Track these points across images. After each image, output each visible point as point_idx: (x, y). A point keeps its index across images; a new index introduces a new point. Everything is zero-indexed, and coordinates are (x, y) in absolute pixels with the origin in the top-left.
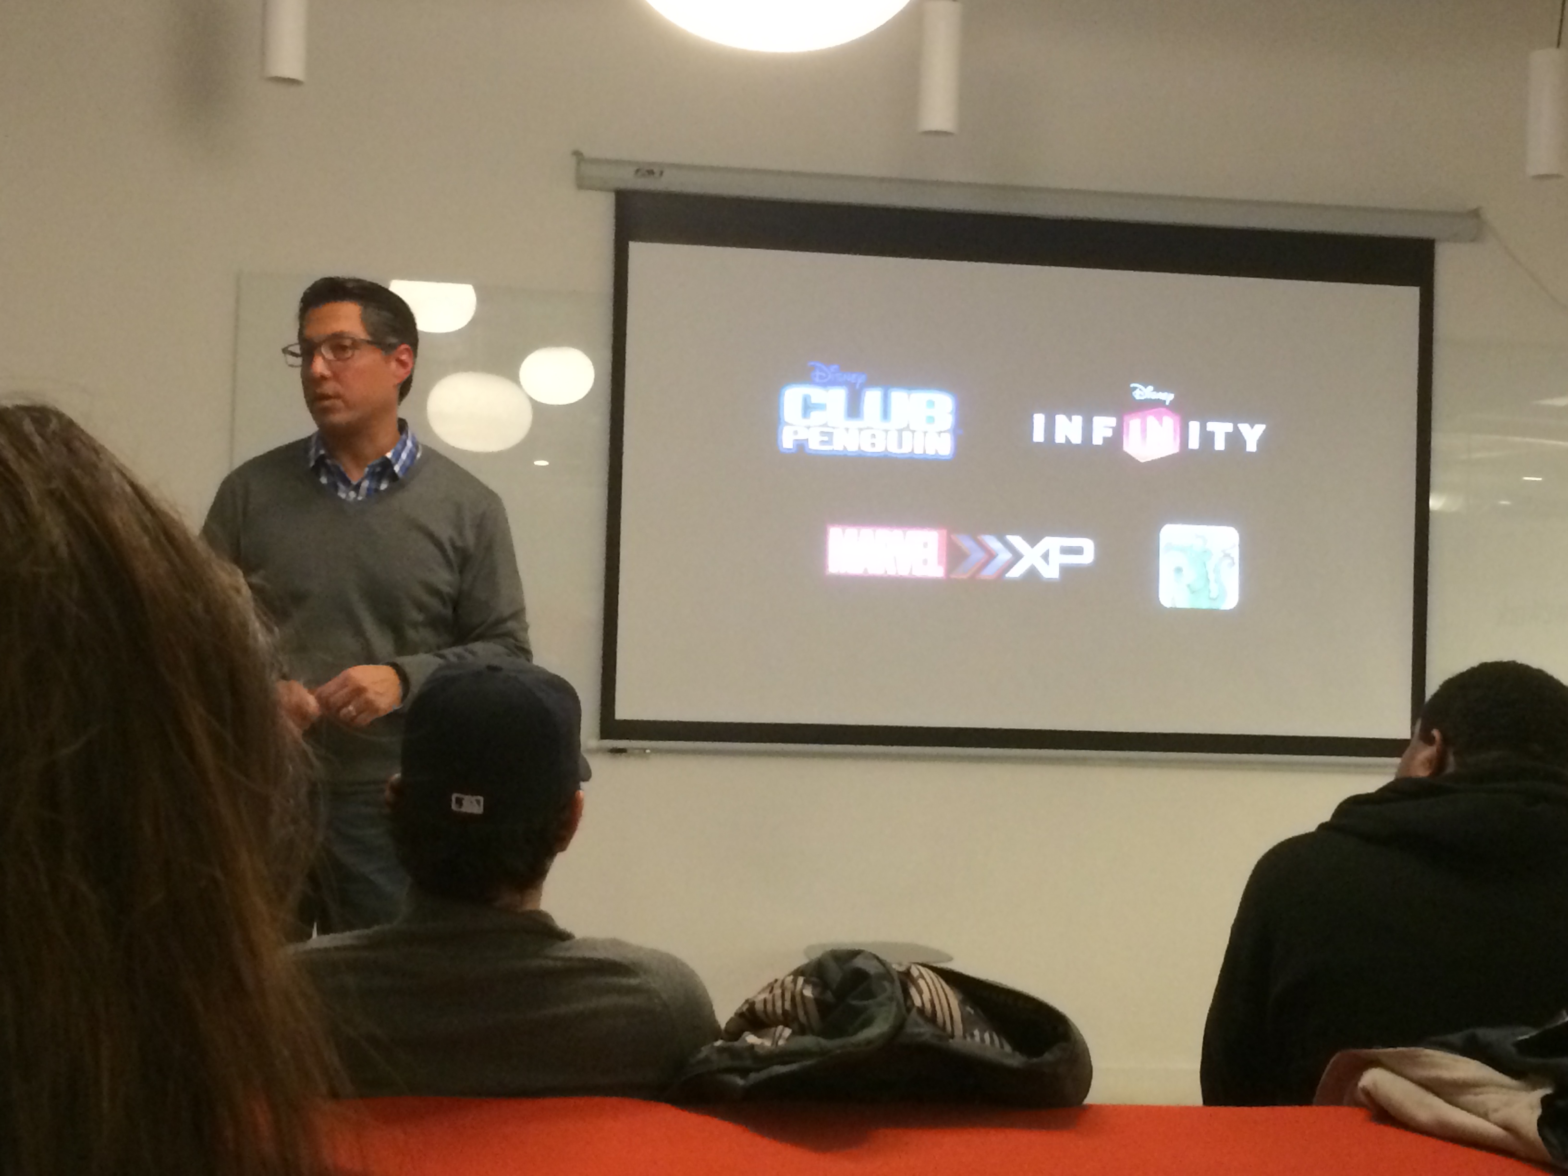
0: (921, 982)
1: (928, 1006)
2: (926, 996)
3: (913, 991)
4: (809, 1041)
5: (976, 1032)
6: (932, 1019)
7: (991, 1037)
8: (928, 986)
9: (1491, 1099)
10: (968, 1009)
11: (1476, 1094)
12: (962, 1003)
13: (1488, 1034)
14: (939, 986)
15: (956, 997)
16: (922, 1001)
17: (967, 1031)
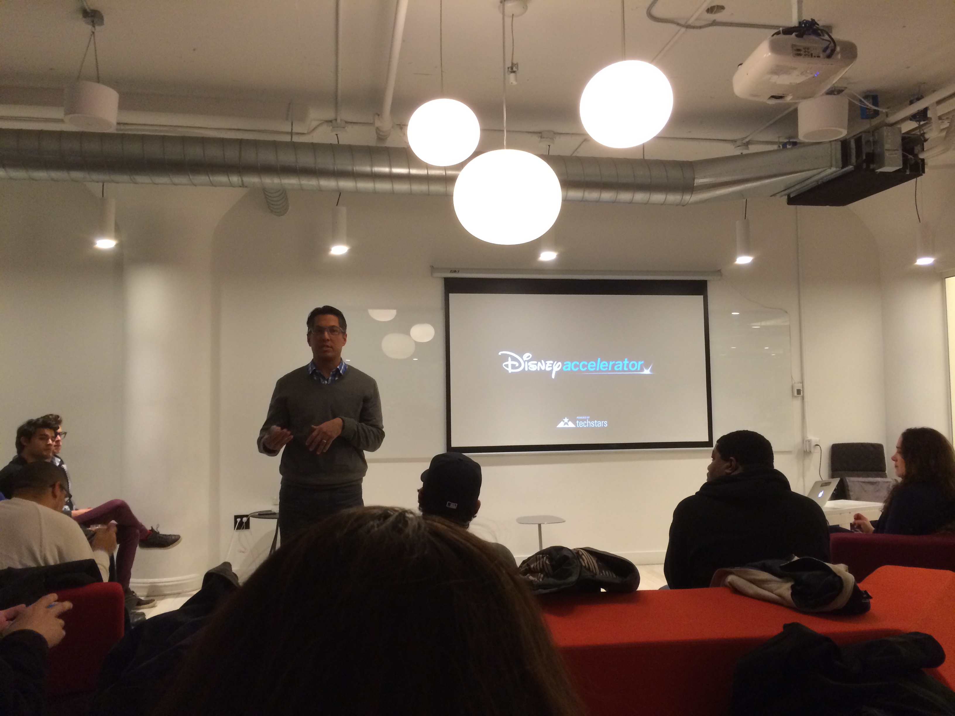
0: (583, 556)
1: (587, 565)
2: (586, 561)
3: (581, 560)
4: (551, 580)
5: (603, 571)
6: (589, 569)
7: (609, 573)
8: (585, 557)
9: (774, 585)
10: (599, 563)
11: (768, 584)
12: (597, 562)
14: (588, 556)
15: (595, 560)
16: (585, 564)
17: (601, 571)
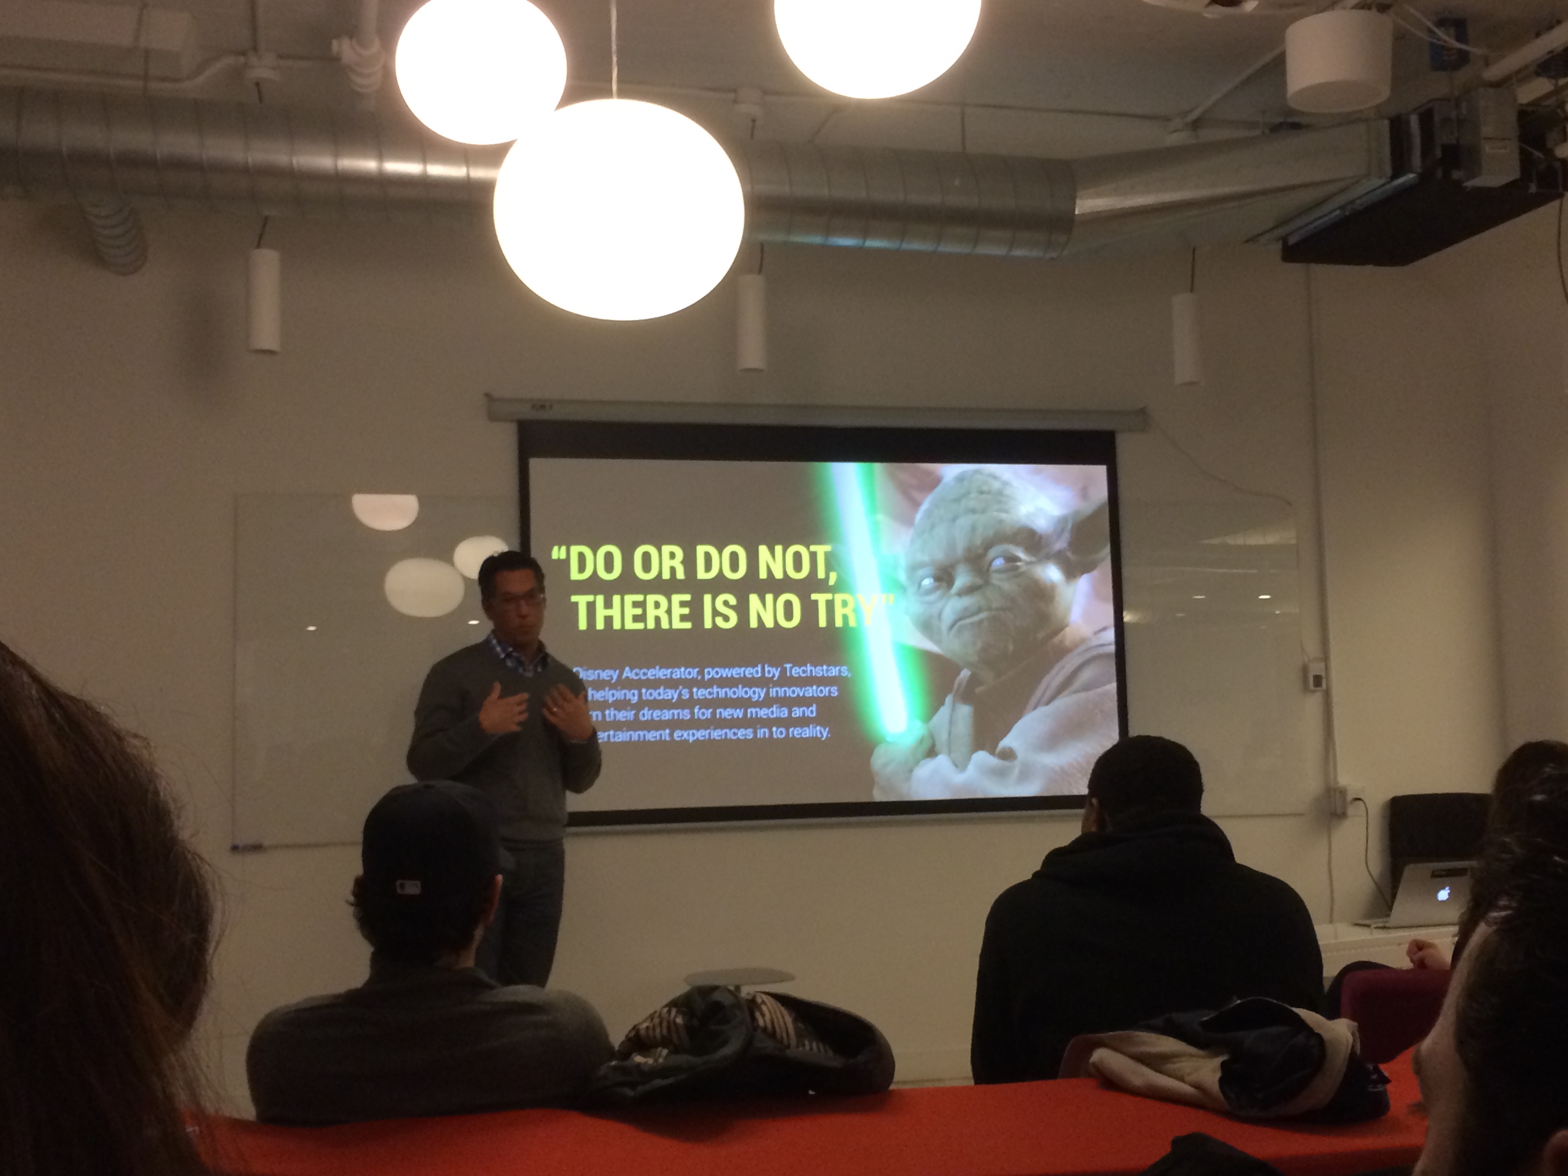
0: (764, 1008)
1: (769, 1026)
2: (768, 1017)
3: (758, 1015)
4: (682, 1059)
5: (807, 1043)
6: (773, 1035)
7: (818, 1045)
8: (769, 1009)
9: (1184, 1066)
10: (800, 1025)
11: (1175, 1063)
12: (795, 1021)
13: (1180, 1017)
14: (777, 1009)
15: (790, 1016)
16: (765, 1021)
17: (800, 1042)
